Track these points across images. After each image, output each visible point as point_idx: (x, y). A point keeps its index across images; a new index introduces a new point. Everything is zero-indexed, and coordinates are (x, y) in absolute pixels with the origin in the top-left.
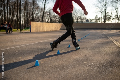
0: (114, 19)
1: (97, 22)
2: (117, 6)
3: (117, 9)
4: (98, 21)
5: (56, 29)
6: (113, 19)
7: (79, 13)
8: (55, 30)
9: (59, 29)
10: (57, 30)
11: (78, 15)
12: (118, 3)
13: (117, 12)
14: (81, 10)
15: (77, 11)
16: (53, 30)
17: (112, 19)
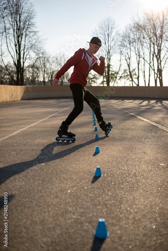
0: (121, 79)
1: (91, 84)
2: (129, 54)
3: (128, 60)
4: (92, 81)
5: (13, 97)
6: (121, 77)
7: (54, 64)
8: (11, 100)
9: (19, 99)
10: (16, 100)
11: (53, 67)
12: (130, 49)
13: (129, 65)
14: (58, 59)
15: (50, 60)
16: (8, 101)
17: (118, 78)
